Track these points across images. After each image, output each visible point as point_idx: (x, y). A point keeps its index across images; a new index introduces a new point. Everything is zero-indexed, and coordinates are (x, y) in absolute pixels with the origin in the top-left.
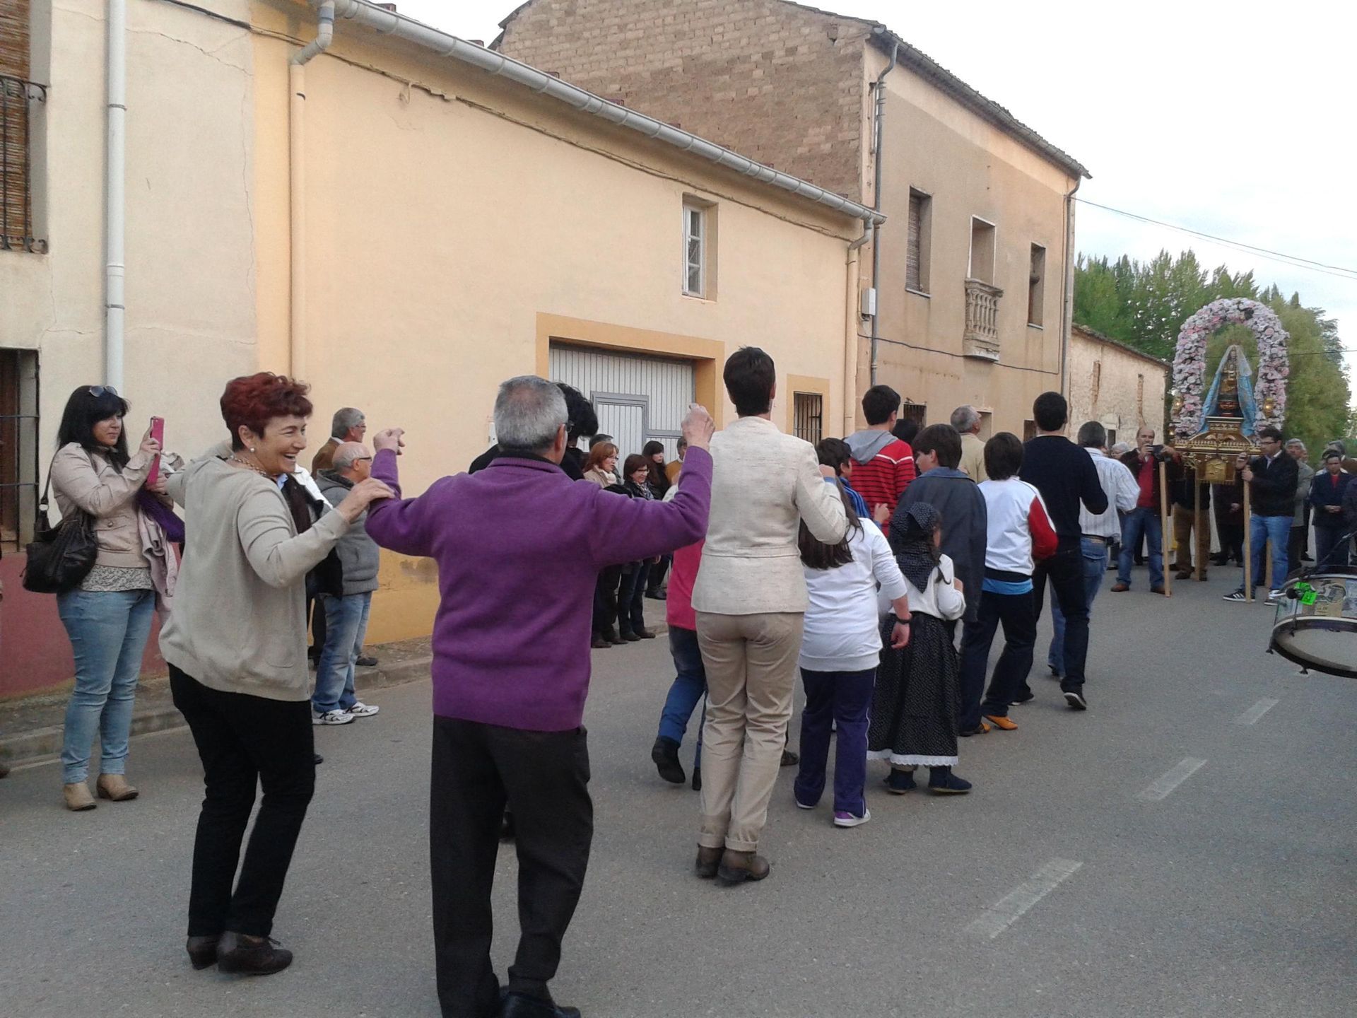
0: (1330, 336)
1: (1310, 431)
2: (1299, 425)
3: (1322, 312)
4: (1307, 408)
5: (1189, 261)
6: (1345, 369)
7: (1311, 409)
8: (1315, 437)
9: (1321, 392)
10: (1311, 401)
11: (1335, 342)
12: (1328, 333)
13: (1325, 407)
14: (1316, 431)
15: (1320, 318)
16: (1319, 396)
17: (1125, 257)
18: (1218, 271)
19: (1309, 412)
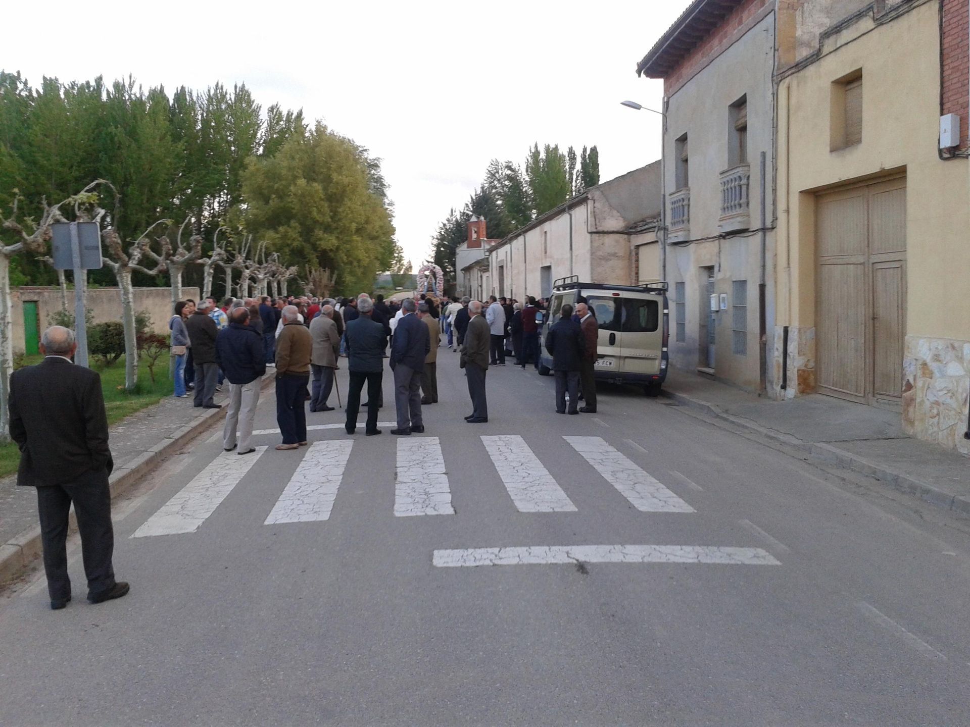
0: (374, 174)
1: (359, 261)
2: (348, 256)
3: (365, 150)
4: (355, 237)
5: (243, 95)
6: (389, 204)
7: (359, 239)
8: (365, 267)
9: (367, 222)
10: (359, 231)
11: (379, 180)
12: (373, 172)
13: (373, 238)
14: (366, 262)
15: (365, 155)
16: (366, 226)
17: (183, 88)
18: (272, 109)
19: (357, 241)
